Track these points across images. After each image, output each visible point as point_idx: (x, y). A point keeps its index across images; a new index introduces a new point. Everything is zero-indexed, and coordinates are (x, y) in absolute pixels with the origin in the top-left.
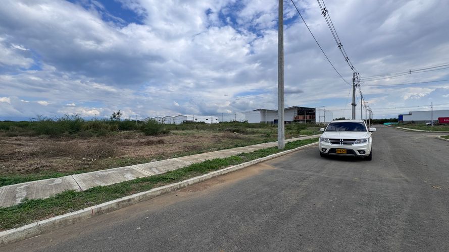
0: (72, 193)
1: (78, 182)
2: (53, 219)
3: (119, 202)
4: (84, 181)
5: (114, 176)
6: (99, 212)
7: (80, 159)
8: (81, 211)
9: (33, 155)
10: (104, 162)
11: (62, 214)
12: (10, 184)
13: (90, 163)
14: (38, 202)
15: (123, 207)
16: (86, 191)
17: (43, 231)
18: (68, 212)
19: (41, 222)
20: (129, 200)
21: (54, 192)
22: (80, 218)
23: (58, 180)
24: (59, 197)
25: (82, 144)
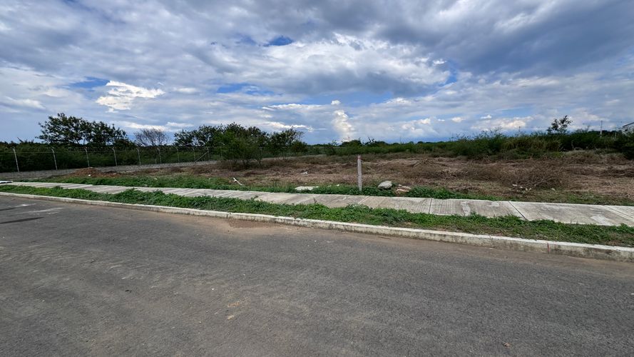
0: (516, 219)
1: (521, 209)
2: (505, 238)
3: (591, 249)
4: (527, 210)
5: (571, 214)
6: (557, 251)
7: (510, 186)
8: (533, 241)
9: (458, 176)
10: (543, 193)
11: (512, 237)
12: (454, 198)
13: (524, 192)
14: (484, 219)
15: (597, 257)
16: (534, 222)
17: (496, 246)
18: (517, 237)
19: (494, 237)
20: (609, 252)
21: (497, 214)
22: (532, 248)
23: (495, 204)
24: (502, 219)
25: (509, 169)
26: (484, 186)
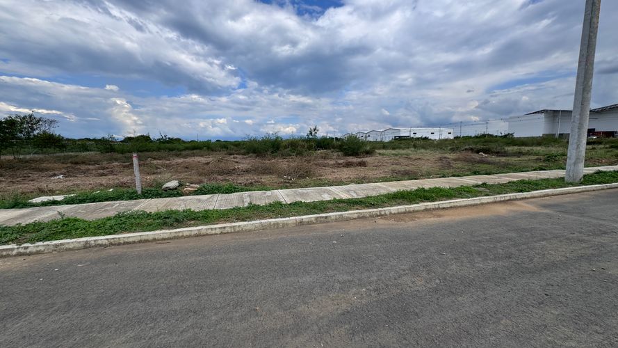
0: (280, 203)
1: (285, 196)
2: (270, 220)
3: (318, 217)
4: (288, 196)
5: (312, 194)
6: (301, 223)
7: (281, 177)
8: (288, 219)
9: (247, 171)
10: (302, 181)
11: (275, 218)
12: (239, 191)
13: (290, 181)
14: (258, 207)
15: (321, 222)
16: (291, 204)
17: (264, 228)
18: (278, 218)
19: (263, 221)
20: (326, 217)
21: (268, 202)
22: (287, 224)
23: (269, 193)
24: (271, 205)
25: (283, 164)
26: (265, 179)
